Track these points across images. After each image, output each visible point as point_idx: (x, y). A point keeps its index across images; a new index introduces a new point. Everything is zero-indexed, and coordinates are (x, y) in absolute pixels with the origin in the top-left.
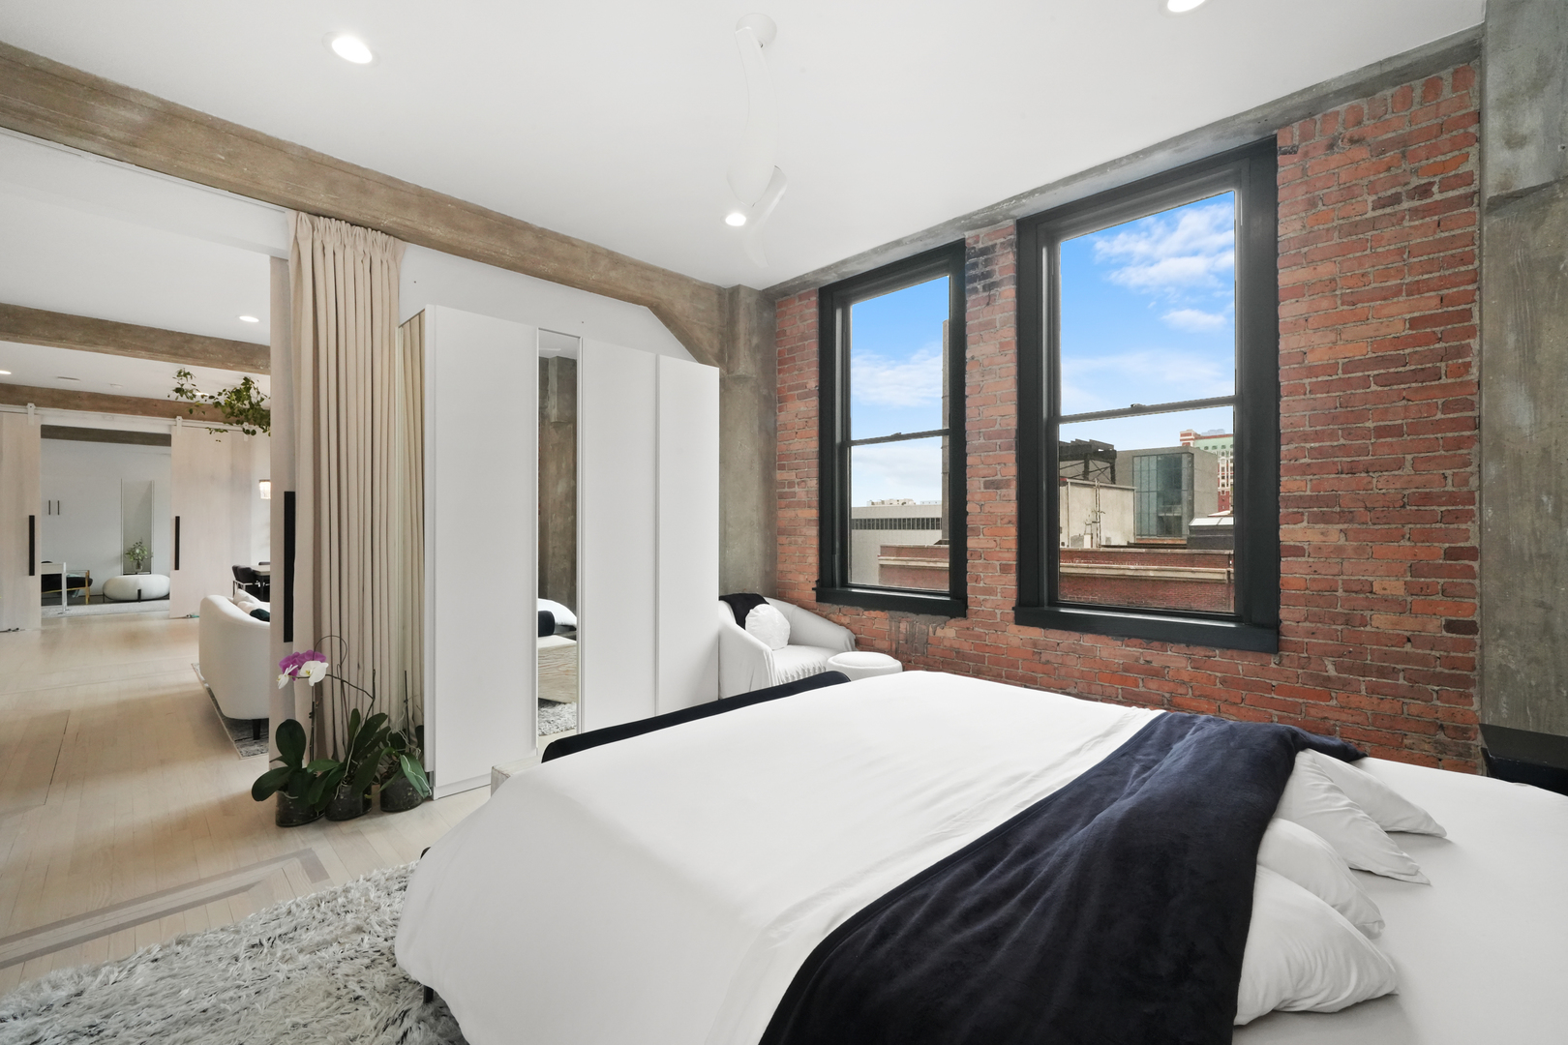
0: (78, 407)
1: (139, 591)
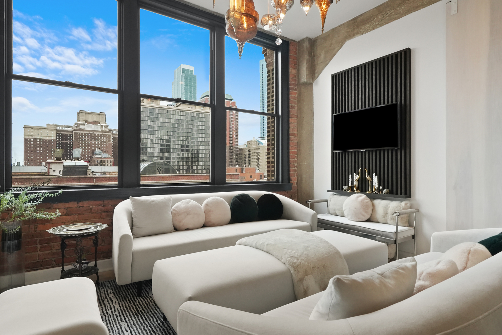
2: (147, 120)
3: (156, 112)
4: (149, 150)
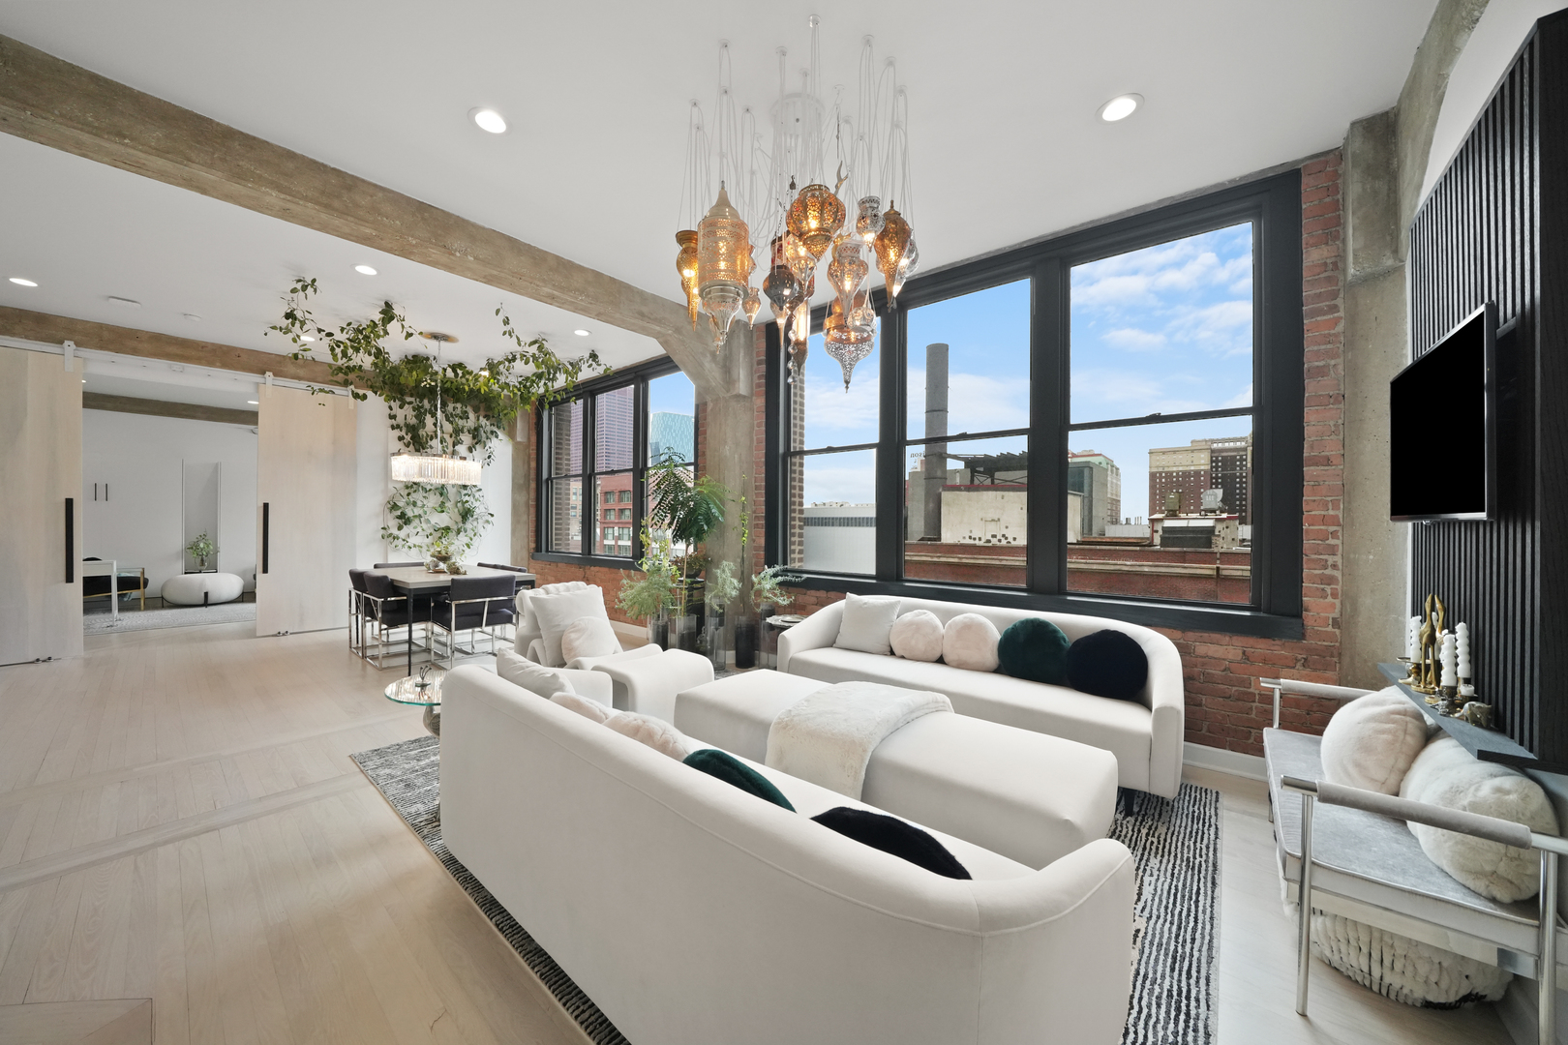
0: (135, 352)
1: (206, 594)
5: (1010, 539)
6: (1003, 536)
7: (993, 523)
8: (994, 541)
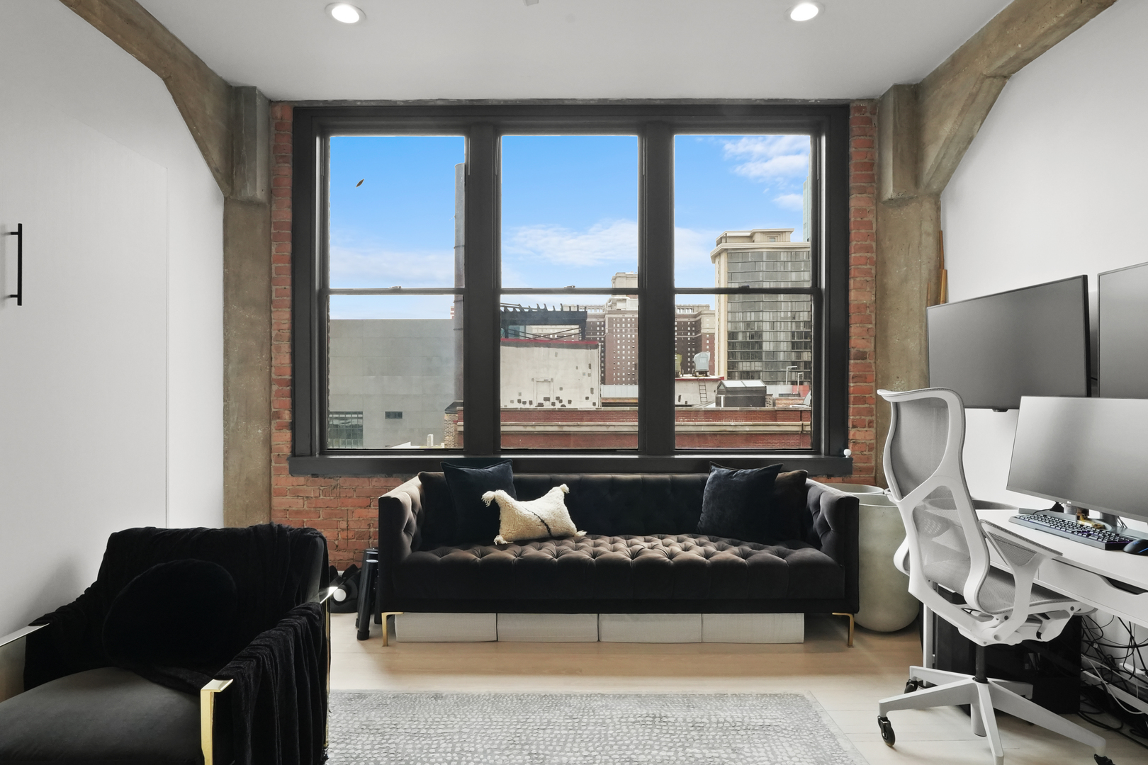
2: (761, 279)
3: (782, 259)
4: (766, 347)
5: (565, 402)
6: (558, 398)
7: (546, 383)
8: (547, 406)
